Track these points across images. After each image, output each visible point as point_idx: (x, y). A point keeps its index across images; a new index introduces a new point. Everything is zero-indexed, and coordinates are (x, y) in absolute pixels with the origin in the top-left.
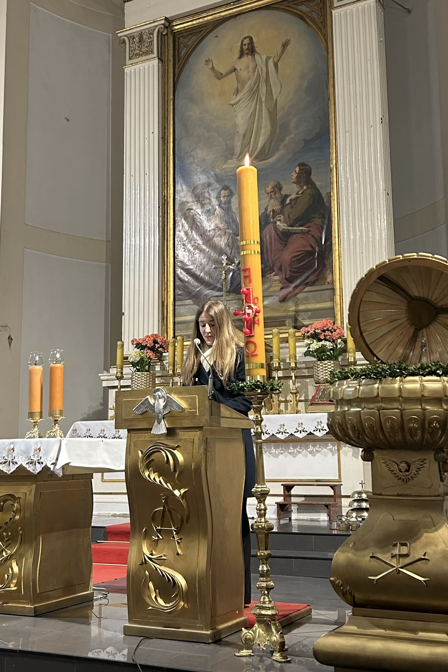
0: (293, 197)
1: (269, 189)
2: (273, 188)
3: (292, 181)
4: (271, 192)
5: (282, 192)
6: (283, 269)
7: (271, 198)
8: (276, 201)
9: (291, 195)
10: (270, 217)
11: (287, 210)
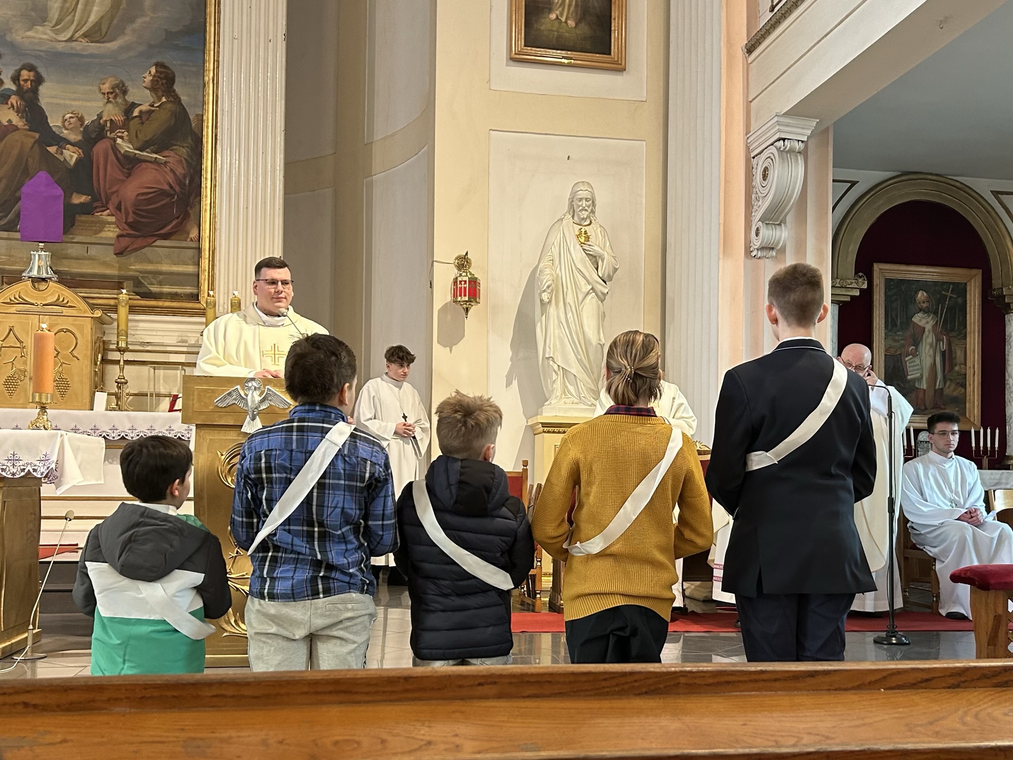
0: (145, 107)
1: (106, 87)
2: (113, 88)
3: (144, 85)
4: (108, 93)
5: (126, 97)
6: (123, 208)
7: (109, 102)
8: (117, 109)
9: (140, 105)
10: (107, 129)
11: (134, 124)
